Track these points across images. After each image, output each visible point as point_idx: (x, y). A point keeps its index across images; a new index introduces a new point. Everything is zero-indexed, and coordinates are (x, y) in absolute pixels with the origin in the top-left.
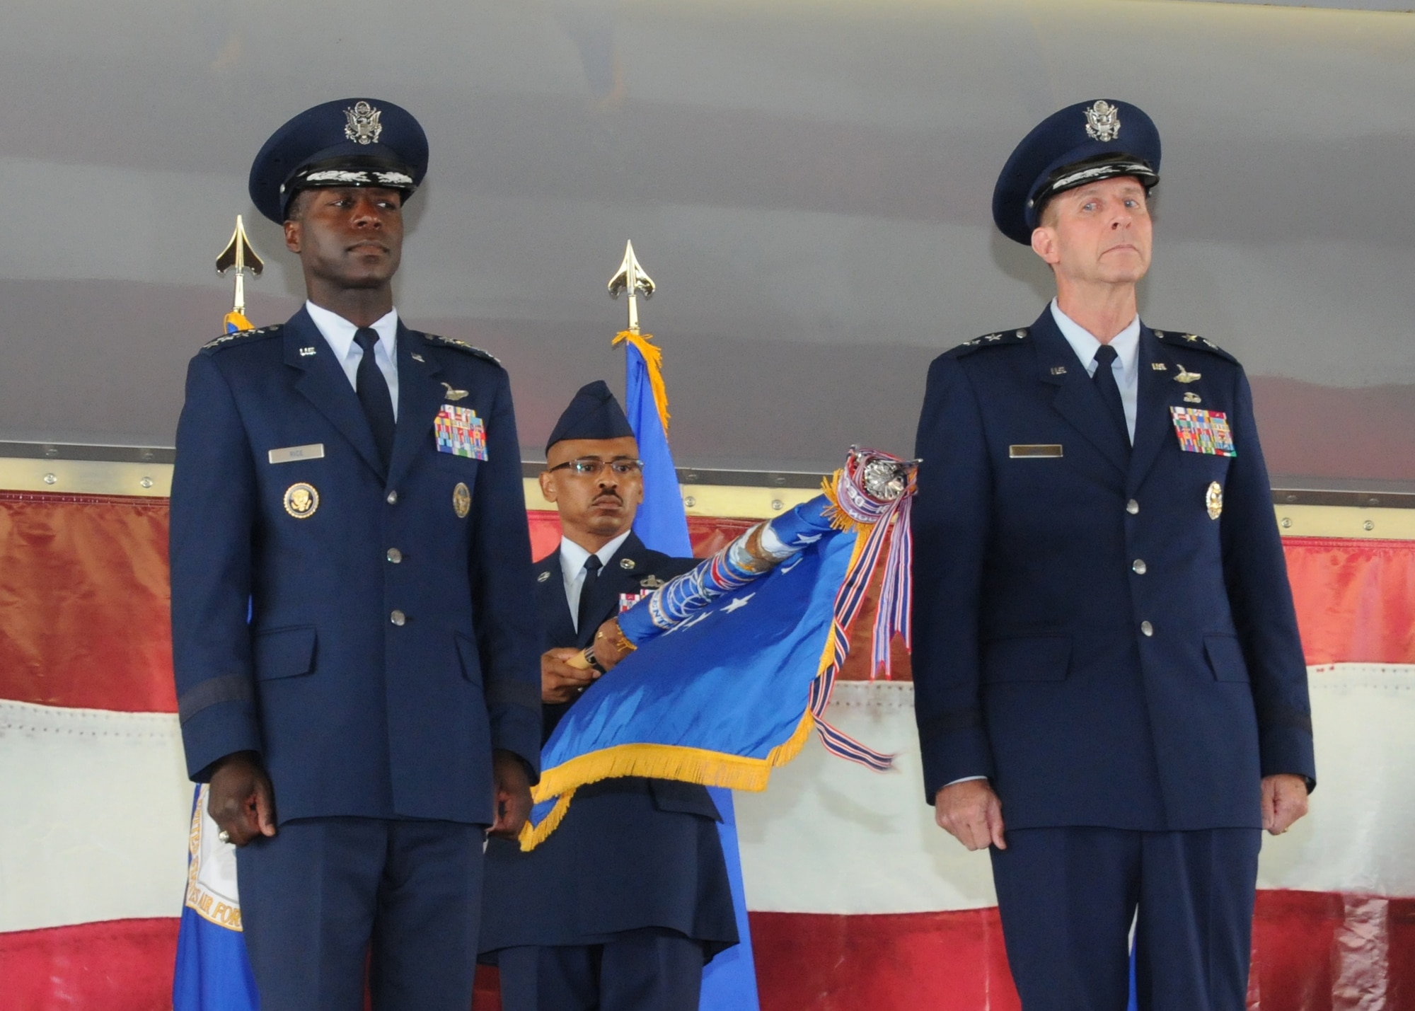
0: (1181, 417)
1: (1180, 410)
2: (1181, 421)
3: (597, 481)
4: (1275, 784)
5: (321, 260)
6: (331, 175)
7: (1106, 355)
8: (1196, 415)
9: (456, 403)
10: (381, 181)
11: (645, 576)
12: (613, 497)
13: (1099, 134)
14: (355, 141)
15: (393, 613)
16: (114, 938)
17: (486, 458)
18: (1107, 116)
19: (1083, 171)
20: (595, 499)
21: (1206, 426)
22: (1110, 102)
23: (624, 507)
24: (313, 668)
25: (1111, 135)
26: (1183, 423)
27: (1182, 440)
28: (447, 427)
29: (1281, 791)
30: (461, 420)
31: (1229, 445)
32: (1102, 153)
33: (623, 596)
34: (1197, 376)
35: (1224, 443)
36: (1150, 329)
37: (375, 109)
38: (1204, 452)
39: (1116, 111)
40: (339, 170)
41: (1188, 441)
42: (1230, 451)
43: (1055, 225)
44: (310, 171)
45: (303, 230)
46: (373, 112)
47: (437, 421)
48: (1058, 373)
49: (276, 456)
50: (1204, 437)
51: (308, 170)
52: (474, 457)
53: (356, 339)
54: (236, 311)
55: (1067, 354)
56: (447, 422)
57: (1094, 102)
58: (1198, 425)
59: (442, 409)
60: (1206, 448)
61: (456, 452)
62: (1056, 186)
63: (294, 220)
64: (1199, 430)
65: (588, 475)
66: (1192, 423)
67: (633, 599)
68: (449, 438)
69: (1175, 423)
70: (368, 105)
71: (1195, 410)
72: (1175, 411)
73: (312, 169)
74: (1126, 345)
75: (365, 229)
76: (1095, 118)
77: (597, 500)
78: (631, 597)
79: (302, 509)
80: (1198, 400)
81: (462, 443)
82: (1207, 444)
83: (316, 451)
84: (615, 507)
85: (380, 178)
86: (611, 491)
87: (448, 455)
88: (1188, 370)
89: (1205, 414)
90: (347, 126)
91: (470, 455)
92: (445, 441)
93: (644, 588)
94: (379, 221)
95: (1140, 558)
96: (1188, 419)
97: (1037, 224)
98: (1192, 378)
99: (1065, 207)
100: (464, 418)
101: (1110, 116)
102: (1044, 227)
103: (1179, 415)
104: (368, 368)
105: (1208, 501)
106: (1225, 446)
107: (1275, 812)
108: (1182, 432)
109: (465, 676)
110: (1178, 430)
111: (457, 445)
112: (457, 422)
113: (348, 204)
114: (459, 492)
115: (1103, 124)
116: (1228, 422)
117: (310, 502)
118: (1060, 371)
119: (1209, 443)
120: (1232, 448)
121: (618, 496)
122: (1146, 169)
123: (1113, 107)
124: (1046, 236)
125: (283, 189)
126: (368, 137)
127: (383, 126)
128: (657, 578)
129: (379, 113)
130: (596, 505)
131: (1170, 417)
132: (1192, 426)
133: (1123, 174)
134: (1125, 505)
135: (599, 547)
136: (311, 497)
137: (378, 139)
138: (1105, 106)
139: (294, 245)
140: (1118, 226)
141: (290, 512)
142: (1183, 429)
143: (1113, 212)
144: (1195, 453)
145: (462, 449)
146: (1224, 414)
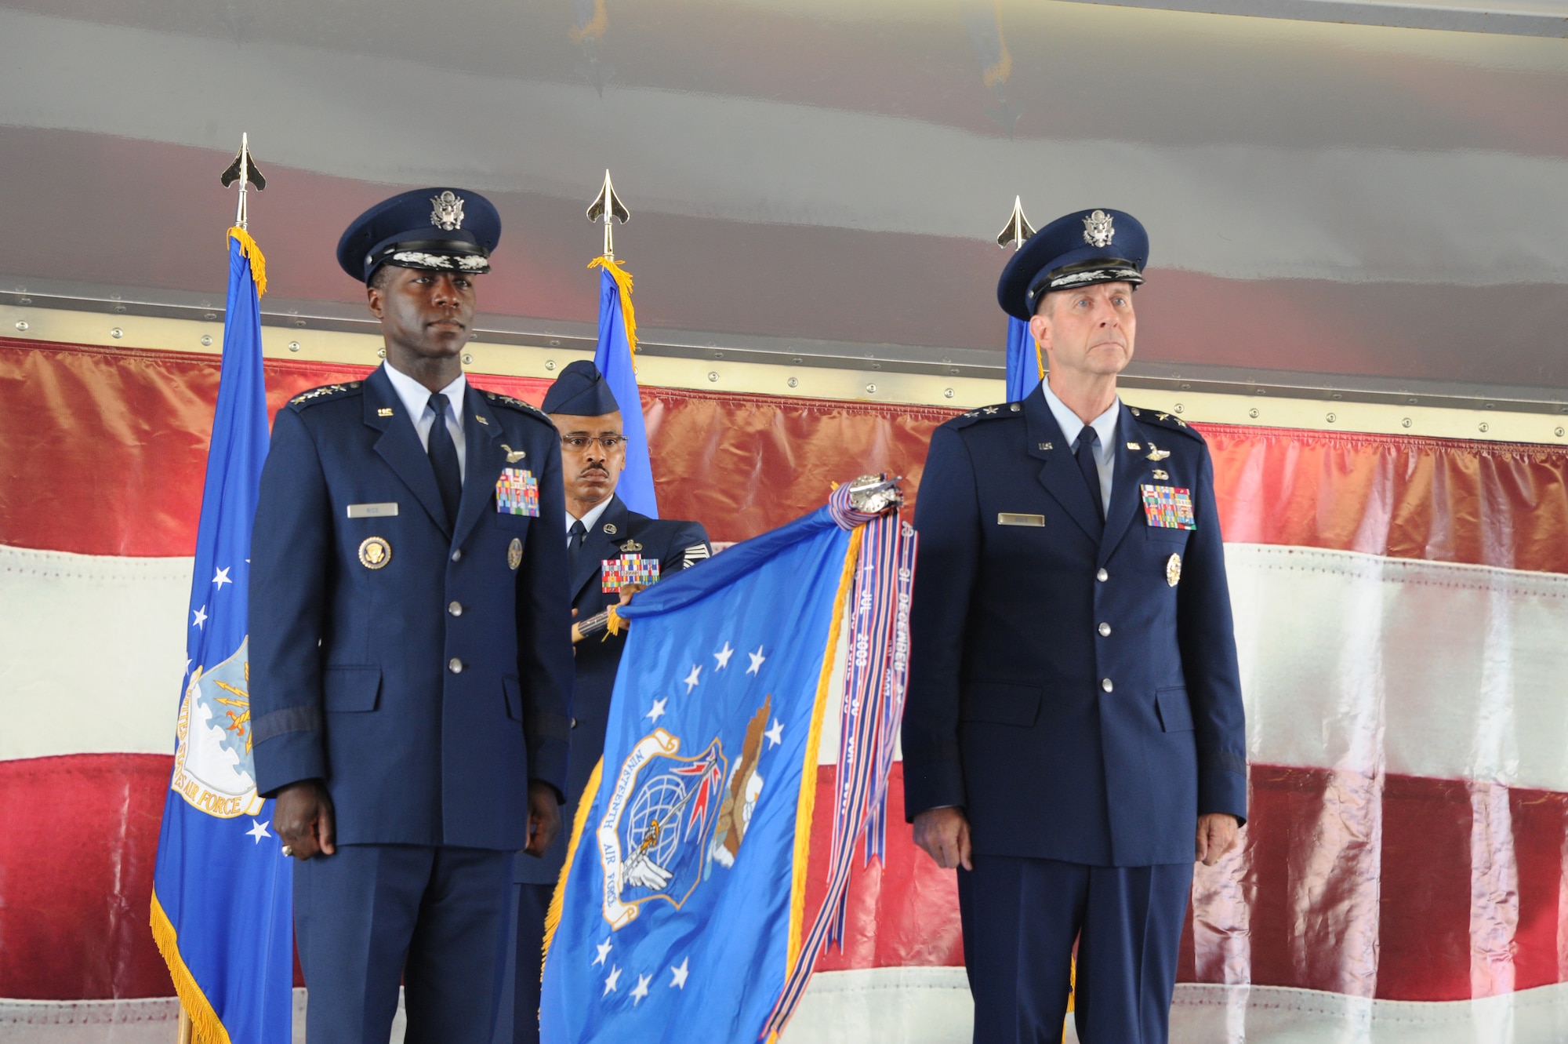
0: (1150, 494)
1: (1149, 488)
2: (1150, 498)
3: (585, 454)
4: (1210, 822)
5: (402, 330)
6: (417, 257)
7: (1088, 435)
8: (1163, 492)
9: (516, 466)
10: (461, 267)
11: (624, 541)
12: (601, 471)
13: (1094, 240)
14: (440, 227)
15: (452, 661)
16: (69, 772)
17: (537, 514)
18: (1103, 224)
19: (1078, 273)
20: (583, 471)
21: (1171, 502)
22: (1106, 211)
23: (610, 479)
24: (377, 706)
25: (1106, 241)
26: (1152, 500)
27: (1149, 516)
28: (507, 489)
29: (1215, 828)
30: (518, 481)
31: (1190, 519)
32: (1097, 258)
33: (605, 562)
34: (1167, 454)
35: (1186, 517)
36: (1127, 406)
37: (459, 198)
38: (1168, 526)
39: (1111, 220)
40: (424, 253)
41: (1155, 516)
42: (1191, 525)
43: (1051, 316)
44: (398, 251)
45: (387, 298)
46: (457, 201)
47: (499, 484)
48: (1045, 449)
49: (352, 511)
50: (1169, 511)
51: (396, 248)
52: (528, 514)
53: (429, 404)
54: (238, 225)
55: (1054, 430)
56: (507, 484)
57: (1092, 211)
58: (1164, 501)
59: (503, 472)
60: (1169, 523)
61: (513, 512)
62: (1054, 284)
63: (377, 288)
64: (1165, 505)
65: (578, 448)
66: (1159, 499)
67: (615, 564)
68: (508, 499)
69: (1144, 500)
70: (453, 195)
71: (1163, 487)
72: (1145, 489)
73: (398, 248)
74: (1105, 428)
75: (444, 307)
76: (1092, 227)
77: (586, 472)
78: (612, 562)
79: (375, 561)
80: (1165, 477)
81: (518, 502)
82: (1171, 519)
83: (391, 509)
84: (602, 479)
85: (461, 263)
86: (598, 465)
87: (506, 514)
88: (1159, 448)
89: (1171, 490)
90: (433, 213)
91: (525, 513)
92: (504, 502)
93: (624, 553)
94: (458, 301)
95: (1104, 622)
96: (1156, 496)
97: (1035, 312)
98: (1161, 456)
99: (1060, 302)
100: (521, 479)
101: (1106, 225)
102: (1042, 315)
103: (1148, 492)
104: (439, 431)
105: (1168, 570)
106: (1187, 520)
107: (1209, 846)
108: (1150, 508)
109: (509, 715)
110: (1147, 506)
111: (514, 505)
112: (516, 483)
113: (428, 285)
114: (514, 548)
115: (1101, 232)
116: (1190, 497)
117: (382, 555)
118: (1048, 446)
119: (1173, 518)
120: (1193, 522)
121: (604, 469)
122: (1136, 274)
123: (1109, 216)
124: (1042, 323)
125: (370, 260)
126: (452, 223)
127: (464, 213)
128: (635, 542)
129: (462, 201)
130: (584, 477)
131: (1141, 494)
132: (1159, 502)
133: (1115, 279)
134: (1096, 572)
135: (584, 512)
136: (383, 551)
137: (460, 226)
138: (1101, 215)
139: (376, 311)
140: (1106, 326)
141: (364, 563)
142: (1151, 506)
143: (1102, 311)
144: (1160, 527)
145: (518, 509)
146: (1188, 490)
